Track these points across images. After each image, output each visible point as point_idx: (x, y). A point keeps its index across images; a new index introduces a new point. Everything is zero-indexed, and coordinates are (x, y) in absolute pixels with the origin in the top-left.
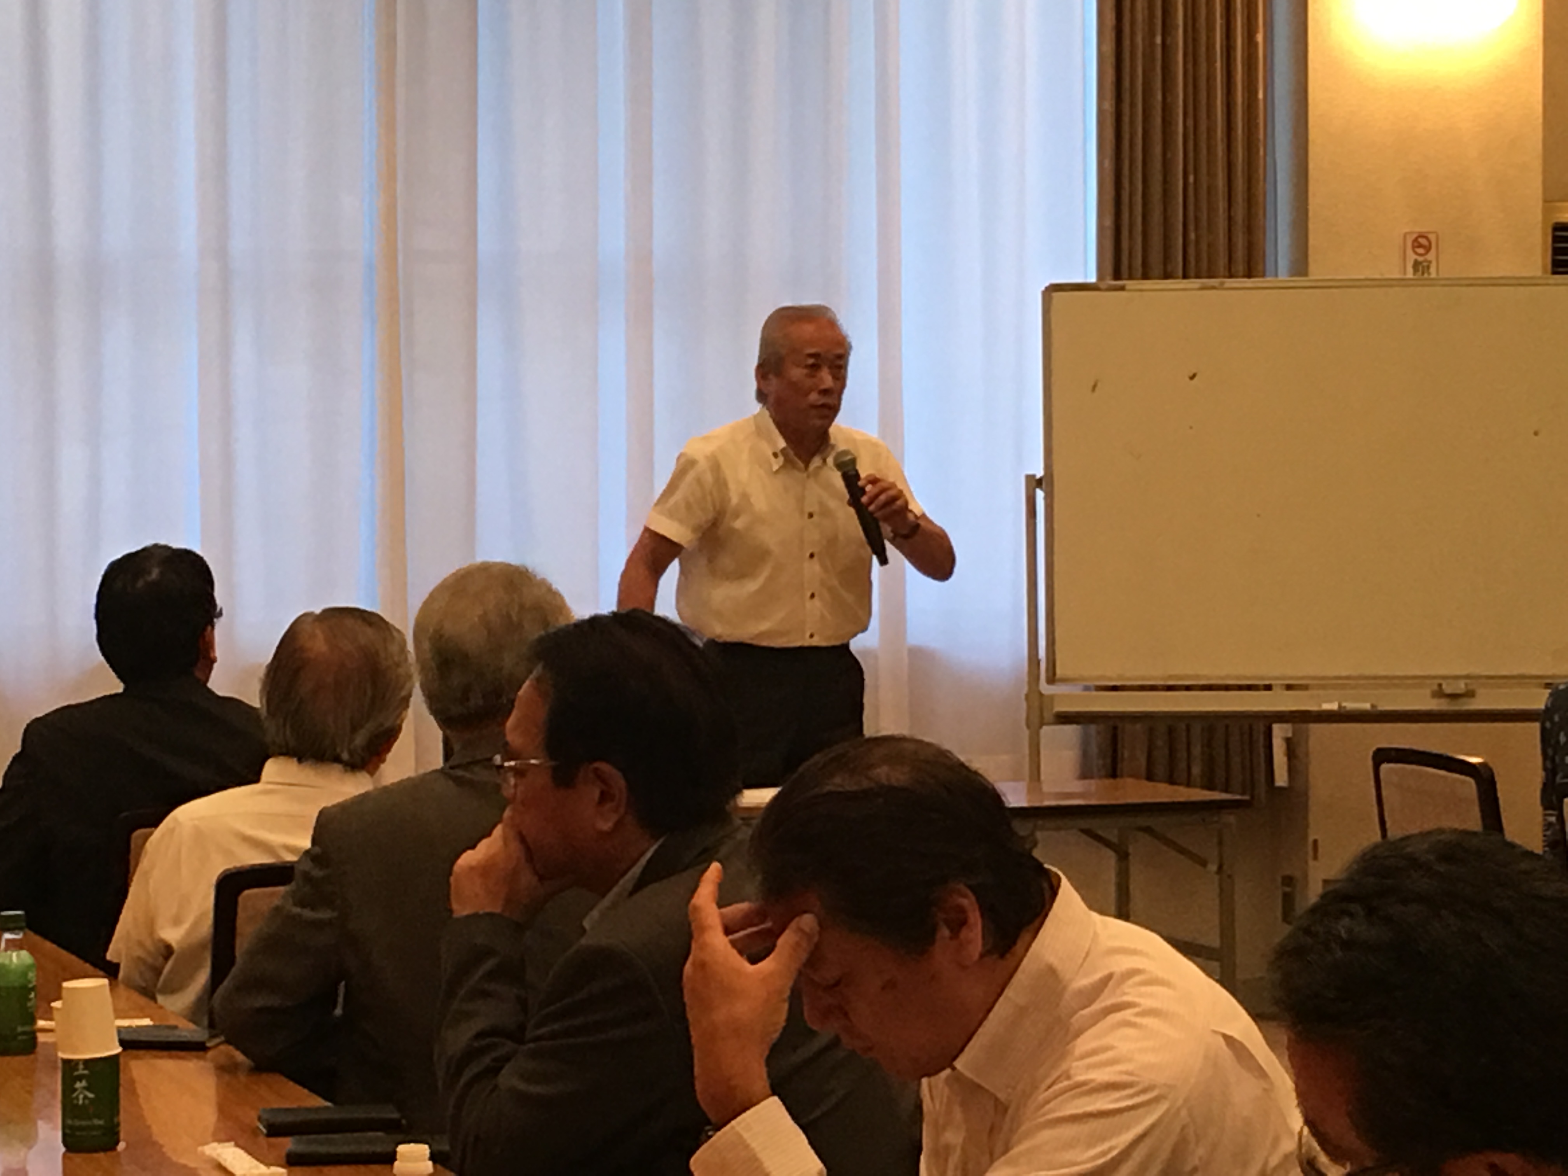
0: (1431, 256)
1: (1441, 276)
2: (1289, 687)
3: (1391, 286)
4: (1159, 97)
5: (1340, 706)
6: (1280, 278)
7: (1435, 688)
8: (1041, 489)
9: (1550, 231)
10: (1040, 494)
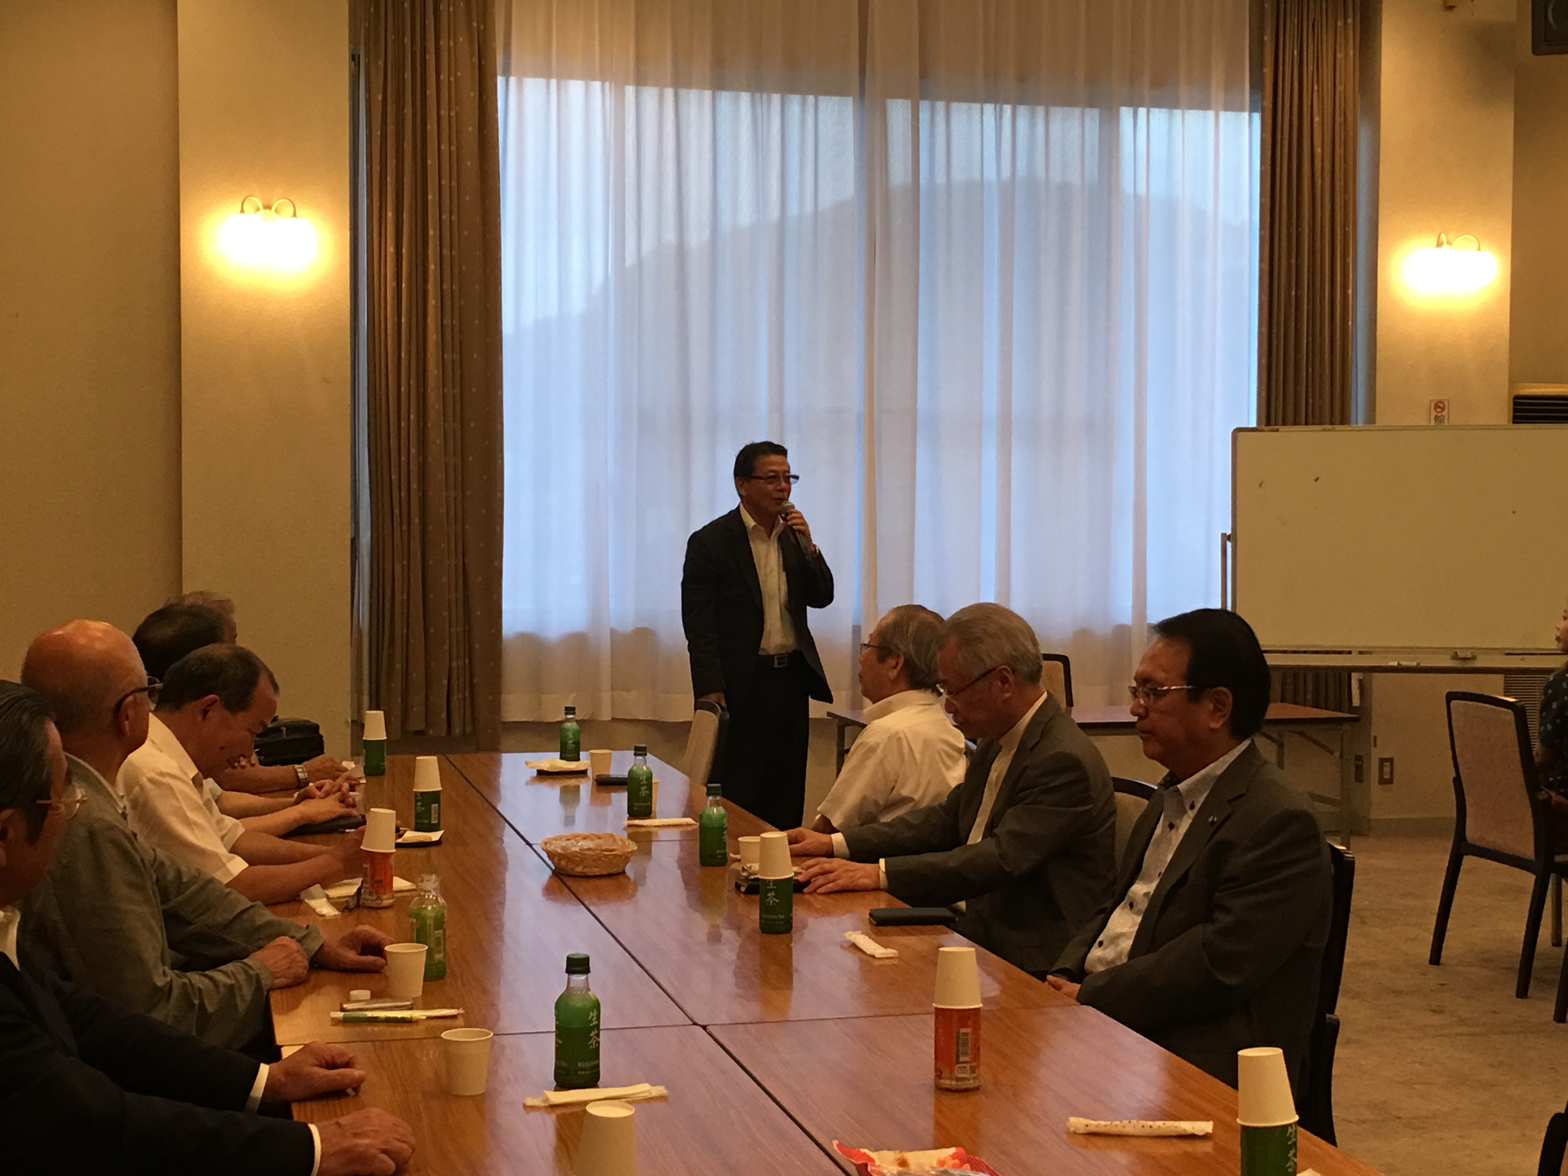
0: (1445, 413)
1: (1450, 424)
2: (1361, 653)
3: (1422, 430)
4: (1293, 325)
5: (1398, 664)
6: (1359, 425)
7: (1454, 654)
8: (1230, 541)
9: (1512, 398)
10: (1229, 545)
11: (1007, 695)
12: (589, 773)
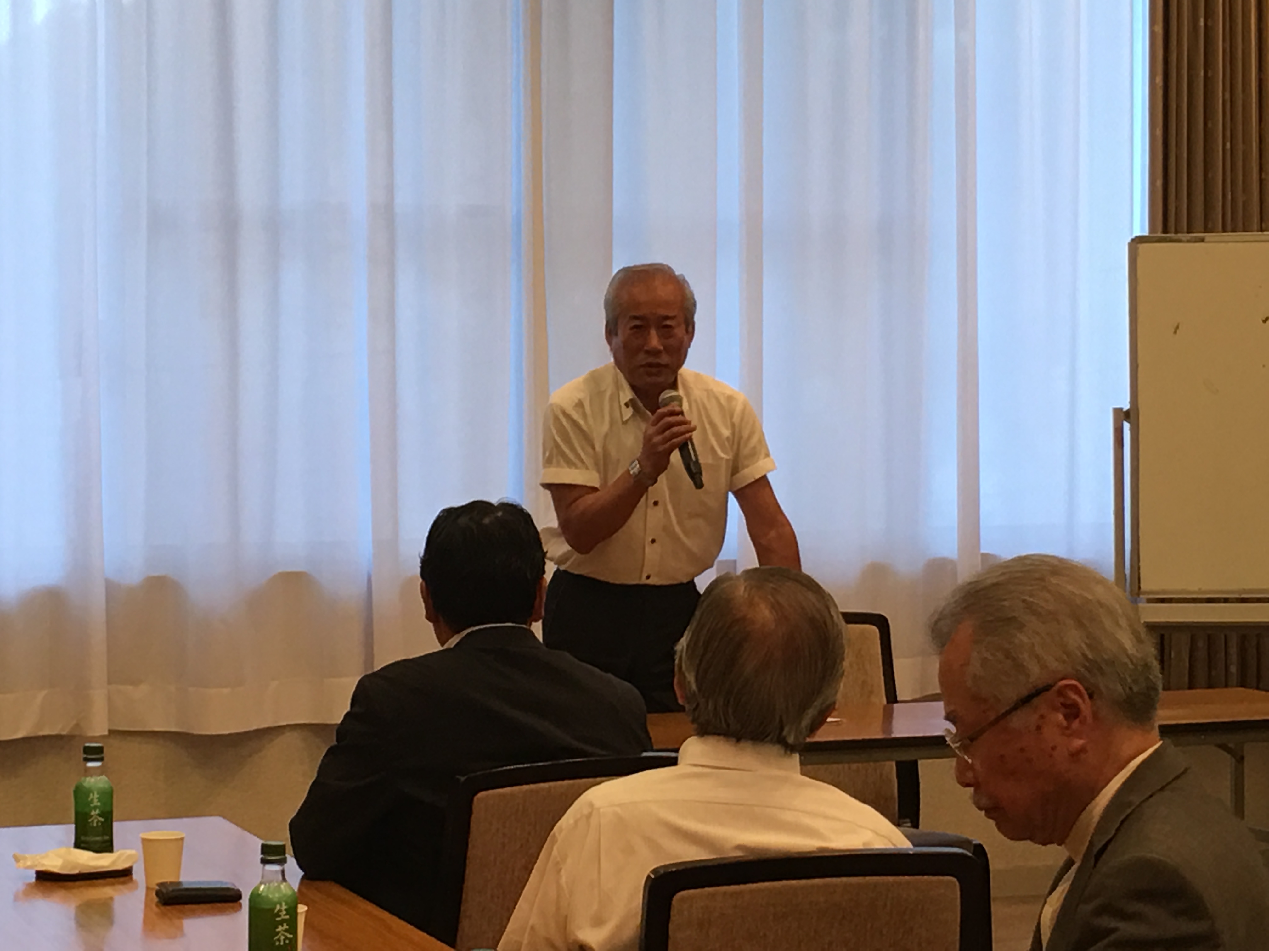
4: (1202, 73)
8: (1129, 422)
10: (1127, 426)
11: (1079, 743)
12: (138, 875)
